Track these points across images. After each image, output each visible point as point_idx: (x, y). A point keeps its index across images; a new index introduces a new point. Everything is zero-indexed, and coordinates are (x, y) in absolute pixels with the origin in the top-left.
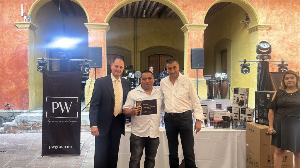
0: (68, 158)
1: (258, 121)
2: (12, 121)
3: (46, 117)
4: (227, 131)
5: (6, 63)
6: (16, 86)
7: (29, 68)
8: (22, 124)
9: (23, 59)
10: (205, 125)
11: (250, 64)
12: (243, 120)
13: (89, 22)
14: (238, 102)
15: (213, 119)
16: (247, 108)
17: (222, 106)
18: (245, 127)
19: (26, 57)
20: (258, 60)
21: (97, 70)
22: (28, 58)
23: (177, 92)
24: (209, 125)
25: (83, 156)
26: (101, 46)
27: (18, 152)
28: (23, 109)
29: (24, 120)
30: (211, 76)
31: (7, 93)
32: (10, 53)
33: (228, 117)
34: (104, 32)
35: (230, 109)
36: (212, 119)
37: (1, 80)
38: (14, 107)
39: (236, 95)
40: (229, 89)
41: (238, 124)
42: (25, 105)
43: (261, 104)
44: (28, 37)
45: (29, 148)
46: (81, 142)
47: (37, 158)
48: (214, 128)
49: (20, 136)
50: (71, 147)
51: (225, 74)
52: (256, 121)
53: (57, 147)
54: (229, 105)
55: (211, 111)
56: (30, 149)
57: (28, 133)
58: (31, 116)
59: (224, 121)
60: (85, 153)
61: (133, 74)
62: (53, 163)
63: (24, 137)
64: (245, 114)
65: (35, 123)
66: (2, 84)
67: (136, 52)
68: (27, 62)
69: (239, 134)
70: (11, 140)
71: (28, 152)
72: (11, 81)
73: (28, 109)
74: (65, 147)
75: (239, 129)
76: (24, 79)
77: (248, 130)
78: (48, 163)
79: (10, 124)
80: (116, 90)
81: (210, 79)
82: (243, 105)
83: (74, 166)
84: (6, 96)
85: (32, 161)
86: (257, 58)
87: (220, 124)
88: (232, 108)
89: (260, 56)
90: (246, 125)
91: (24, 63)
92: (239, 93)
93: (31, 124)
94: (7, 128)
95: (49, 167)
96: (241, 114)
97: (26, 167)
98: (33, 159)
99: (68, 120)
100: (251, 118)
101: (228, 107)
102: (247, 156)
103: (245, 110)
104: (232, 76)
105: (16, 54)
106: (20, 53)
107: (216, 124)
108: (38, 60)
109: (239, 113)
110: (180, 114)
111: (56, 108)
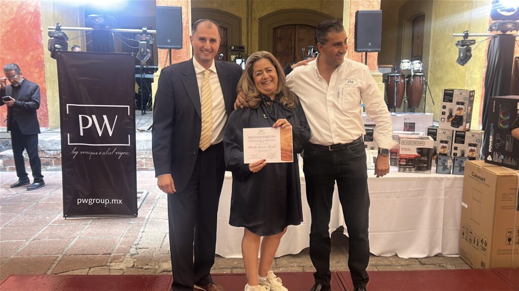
0: (113, 222)
1: (492, 158)
3: (69, 144)
4: (425, 178)
9: (31, 29)
12: (459, 154)
14: (451, 119)
15: (397, 153)
16: (468, 130)
17: (416, 125)
18: (462, 169)
19: (36, 26)
20: (493, 33)
21: (174, 52)
22: (42, 29)
25: (143, 219)
26: (179, 6)
27: (21, 208)
30: (392, 66)
32: (6, 18)
33: (429, 149)
35: (432, 133)
39: (448, 104)
40: (426, 92)
41: (448, 164)
43: (502, 124)
45: (42, 202)
46: (138, 191)
47: (55, 222)
48: (399, 171)
50: (119, 202)
51: (418, 61)
52: (488, 159)
53: (92, 202)
54: (430, 124)
56: (44, 202)
57: (47, 170)
58: (52, 140)
59: (421, 156)
60: (147, 212)
61: (242, 61)
62: (83, 232)
64: (463, 143)
65: (58, 152)
67: (251, 21)
68: (39, 36)
69: (448, 183)
71: (40, 208)
73: (48, 127)
74: (107, 201)
75: (450, 173)
76: (37, 70)
77: (469, 176)
78: (74, 232)
81: (390, 72)
82: (461, 124)
83: (122, 239)
85: (44, 228)
86: (491, 29)
87: (411, 164)
88: (437, 130)
89: (497, 25)
90: (464, 165)
91: (35, 38)
92: (453, 100)
93: (52, 154)
94: (8, 160)
95: (74, 242)
96: (455, 143)
97: (31, 240)
98: (47, 222)
99: (111, 151)
100: (476, 151)
101: (429, 129)
102: (463, 227)
103: (465, 135)
104: (431, 67)
105: (19, 20)
106: (25, 19)
107: (403, 162)
108: (49, 30)
109: (451, 141)
110: (346, 145)
111: (87, 126)
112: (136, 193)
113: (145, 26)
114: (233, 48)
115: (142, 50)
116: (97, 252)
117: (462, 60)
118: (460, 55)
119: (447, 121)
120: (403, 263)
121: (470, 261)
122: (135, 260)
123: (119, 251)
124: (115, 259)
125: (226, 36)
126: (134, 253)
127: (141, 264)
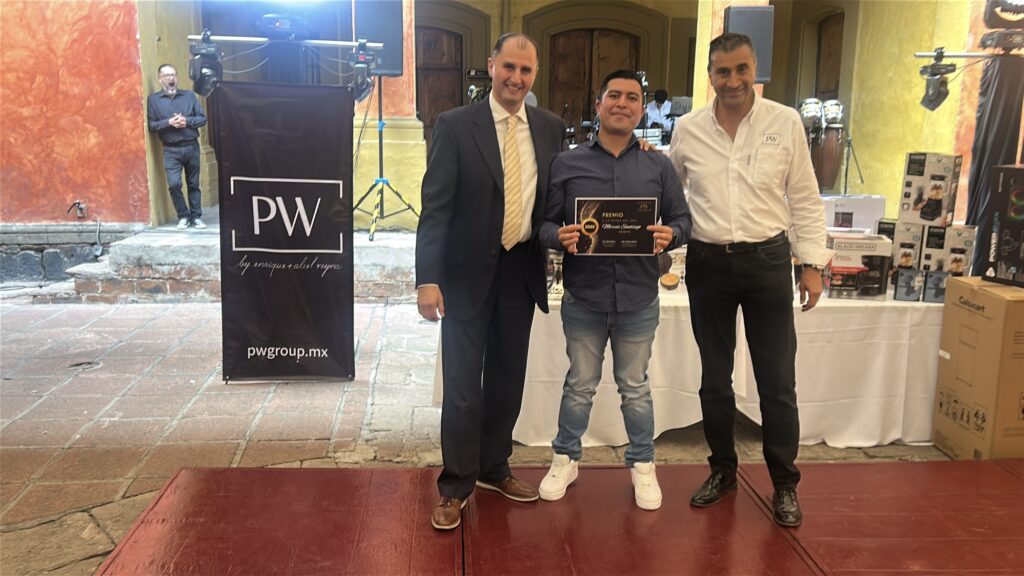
0: (313, 389)
1: (996, 271)
2: (98, 261)
3: (234, 249)
4: (877, 308)
5: (60, 53)
6: (101, 138)
7: (143, 75)
8: (134, 272)
9: (119, 38)
11: (957, 67)
12: (933, 268)
14: (920, 206)
16: (950, 225)
17: (854, 217)
18: (940, 293)
19: (128, 31)
20: (989, 51)
21: (386, 82)
22: (138, 36)
23: (748, 163)
25: (365, 383)
27: (138, 366)
28: (131, 218)
29: (140, 258)
31: (72, 162)
32: (71, 16)
33: (882, 258)
35: (887, 229)
37: (48, 115)
38: (99, 213)
39: (916, 180)
40: (848, 159)
41: (916, 284)
42: (135, 207)
43: (1014, 213)
45: (173, 355)
47: (209, 389)
48: (830, 296)
49: (133, 313)
50: (322, 353)
51: (834, 102)
52: (988, 274)
53: (274, 353)
54: (878, 219)
56: (175, 356)
57: (156, 302)
58: (166, 246)
59: (869, 271)
60: (369, 373)
62: (266, 404)
63: (147, 316)
64: (941, 247)
65: (178, 268)
66: (52, 129)
67: (509, 20)
68: (133, 49)
69: (917, 317)
70: (107, 326)
71: (174, 366)
72: (81, 119)
73: (148, 222)
74: (301, 352)
75: (918, 300)
76: (129, 115)
77: (954, 304)
78: (252, 406)
79: (95, 271)
80: (507, 155)
82: (939, 214)
83: (340, 415)
84: (70, 173)
85: (194, 399)
86: (983, 45)
87: (851, 283)
88: (894, 224)
89: (995, 36)
90: (944, 285)
91: (125, 55)
92: (925, 171)
93: (166, 272)
94: (85, 283)
95: (257, 421)
96: (927, 246)
97: (179, 417)
98: (194, 390)
99: (309, 262)
100: (963, 262)
101: (880, 223)
102: (942, 393)
103: (944, 234)
104: (855, 113)
105: (95, 19)
106: (106, 18)
107: (838, 280)
108: (190, 43)
109: (919, 245)
110: (755, 245)
111: (266, 216)
112: (352, 337)
113: (363, 35)
114: (473, 73)
115: (360, 81)
116: (303, 437)
117: (931, 101)
118: (927, 92)
119: (914, 209)
120: (837, 455)
121: (952, 450)
122: (376, 448)
123: (342, 434)
124: (339, 447)
125: (460, 50)
126: (370, 436)
127: (388, 455)
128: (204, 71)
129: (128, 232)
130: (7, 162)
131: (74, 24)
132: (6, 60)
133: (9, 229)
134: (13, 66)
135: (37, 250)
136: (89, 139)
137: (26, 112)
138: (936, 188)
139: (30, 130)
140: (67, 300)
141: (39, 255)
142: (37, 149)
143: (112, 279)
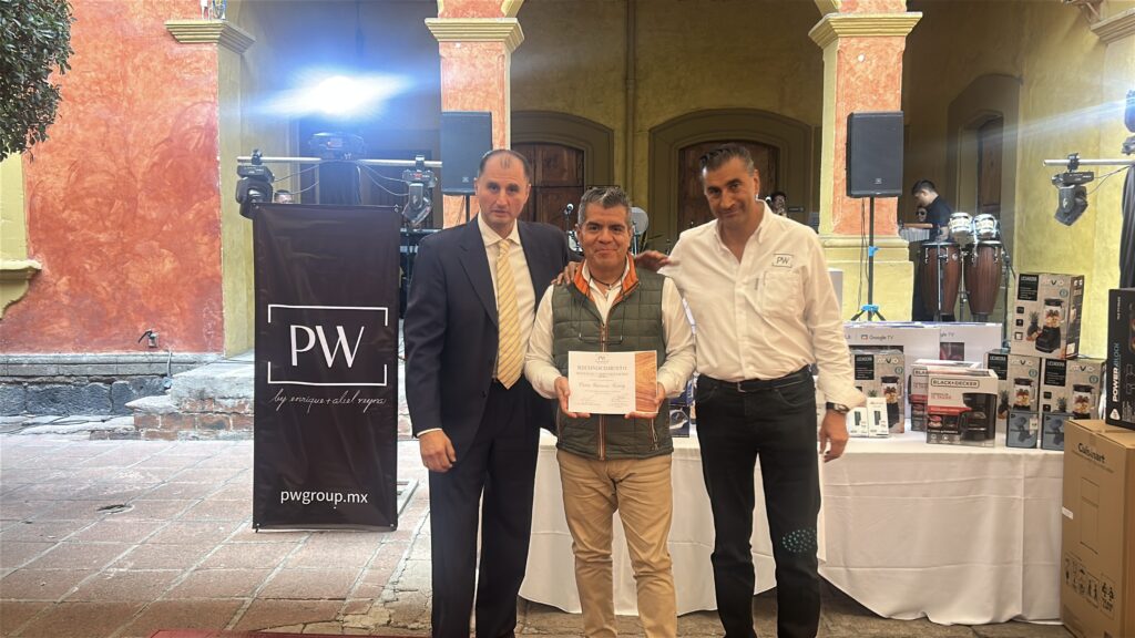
0: (348, 539)
1: (1120, 414)
2: (165, 394)
3: (269, 382)
4: (983, 455)
5: (139, 177)
6: (176, 263)
7: (223, 198)
8: (195, 405)
9: (199, 160)
10: (890, 426)
11: (1096, 175)
12: (1055, 407)
13: (442, 16)
14: (1035, 335)
15: (923, 404)
16: (1074, 358)
17: (966, 348)
18: (1059, 439)
19: (209, 153)
20: (1133, 157)
22: (218, 158)
23: (756, 288)
24: (908, 425)
25: (407, 534)
26: (487, 110)
27: (169, 511)
28: (203, 348)
29: (203, 392)
31: (147, 289)
32: (152, 139)
33: (989, 396)
34: (499, 54)
35: (998, 363)
36: (918, 403)
37: (125, 240)
38: (172, 343)
39: (1028, 304)
40: (1006, 280)
41: (1031, 427)
42: (208, 336)
44: (216, 77)
45: (211, 498)
46: (399, 480)
47: (236, 538)
48: (928, 441)
49: (189, 450)
50: (361, 498)
51: (989, 216)
52: (1112, 416)
53: (310, 498)
54: (995, 347)
55: (916, 371)
56: (214, 499)
57: (217, 438)
58: (230, 378)
59: (973, 411)
60: (416, 523)
62: (290, 556)
63: (203, 454)
64: (1062, 383)
65: (243, 401)
66: (127, 255)
67: (634, 136)
68: (213, 172)
69: (1032, 468)
70: (156, 465)
71: (207, 511)
72: (157, 244)
73: (222, 352)
74: (338, 497)
75: (1035, 447)
76: (206, 239)
77: (1074, 452)
78: (274, 557)
79: (157, 405)
82: (1058, 346)
83: (366, 572)
84: (143, 301)
85: (216, 549)
86: (1127, 150)
87: (952, 426)
88: (1006, 356)
90: (1063, 429)
91: (205, 177)
92: (1038, 295)
93: (230, 406)
94: (144, 417)
95: (273, 575)
96: (1046, 383)
97: (192, 569)
98: (221, 537)
99: (350, 396)
100: (1091, 402)
101: (990, 355)
102: (1067, 560)
103: (1065, 367)
104: (1020, 227)
105: (176, 142)
106: (189, 140)
107: (936, 422)
108: (240, 164)
109: (1037, 381)
111: (305, 347)
112: (395, 484)
113: (421, 153)
115: (415, 201)
116: (317, 595)
117: (1068, 214)
118: (1061, 204)
119: (1028, 339)
120: (939, 634)
121: (1081, 632)
122: (392, 611)
123: (360, 593)
124: (352, 608)
125: (581, 167)
126: (390, 598)
127: (404, 620)
128: (252, 192)
129: (200, 363)
130: (82, 289)
131: (155, 147)
132: (86, 185)
133: (79, 360)
134: (92, 191)
135: (106, 382)
136: (164, 266)
137: (103, 237)
138: (1052, 314)
139: (106, 256)
140: (124, 435)
141: (108, 387)
142: (112, 275)
143: (173, 413)
